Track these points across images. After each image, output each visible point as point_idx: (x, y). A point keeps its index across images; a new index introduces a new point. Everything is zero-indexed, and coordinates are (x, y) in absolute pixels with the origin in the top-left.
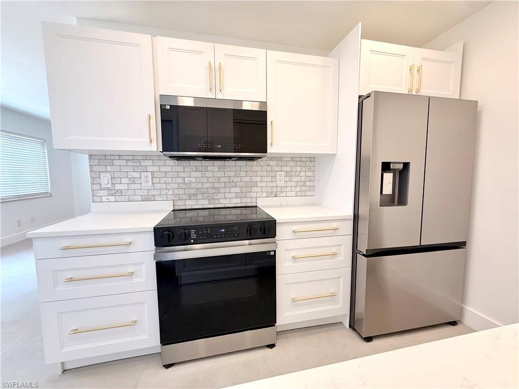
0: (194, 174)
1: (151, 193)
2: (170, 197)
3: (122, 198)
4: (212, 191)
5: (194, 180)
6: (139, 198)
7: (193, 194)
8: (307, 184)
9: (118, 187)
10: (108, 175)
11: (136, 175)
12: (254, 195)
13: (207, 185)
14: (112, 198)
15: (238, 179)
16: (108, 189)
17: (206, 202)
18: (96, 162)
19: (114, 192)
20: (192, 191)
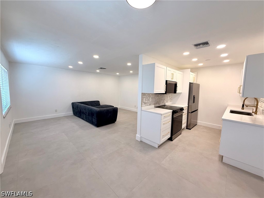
0: (157, 97)
1: (151, 103)
2: (153, 104)
3: (146, 105)
4: (159, 102)
5: (157, 99)
6: (149, 105)
7: (157, 103)
8: (171, 99)
9: (146, 102)
10: (145, 98)
11: (149, 98)
12: (165, 102)
13: (159, 100)
14: (145, 105)
15: (162, 98)
16: (144, 102)
17: (158, 105)
18: (143, 95)
19: (145, 103)
20: (156, 102)
